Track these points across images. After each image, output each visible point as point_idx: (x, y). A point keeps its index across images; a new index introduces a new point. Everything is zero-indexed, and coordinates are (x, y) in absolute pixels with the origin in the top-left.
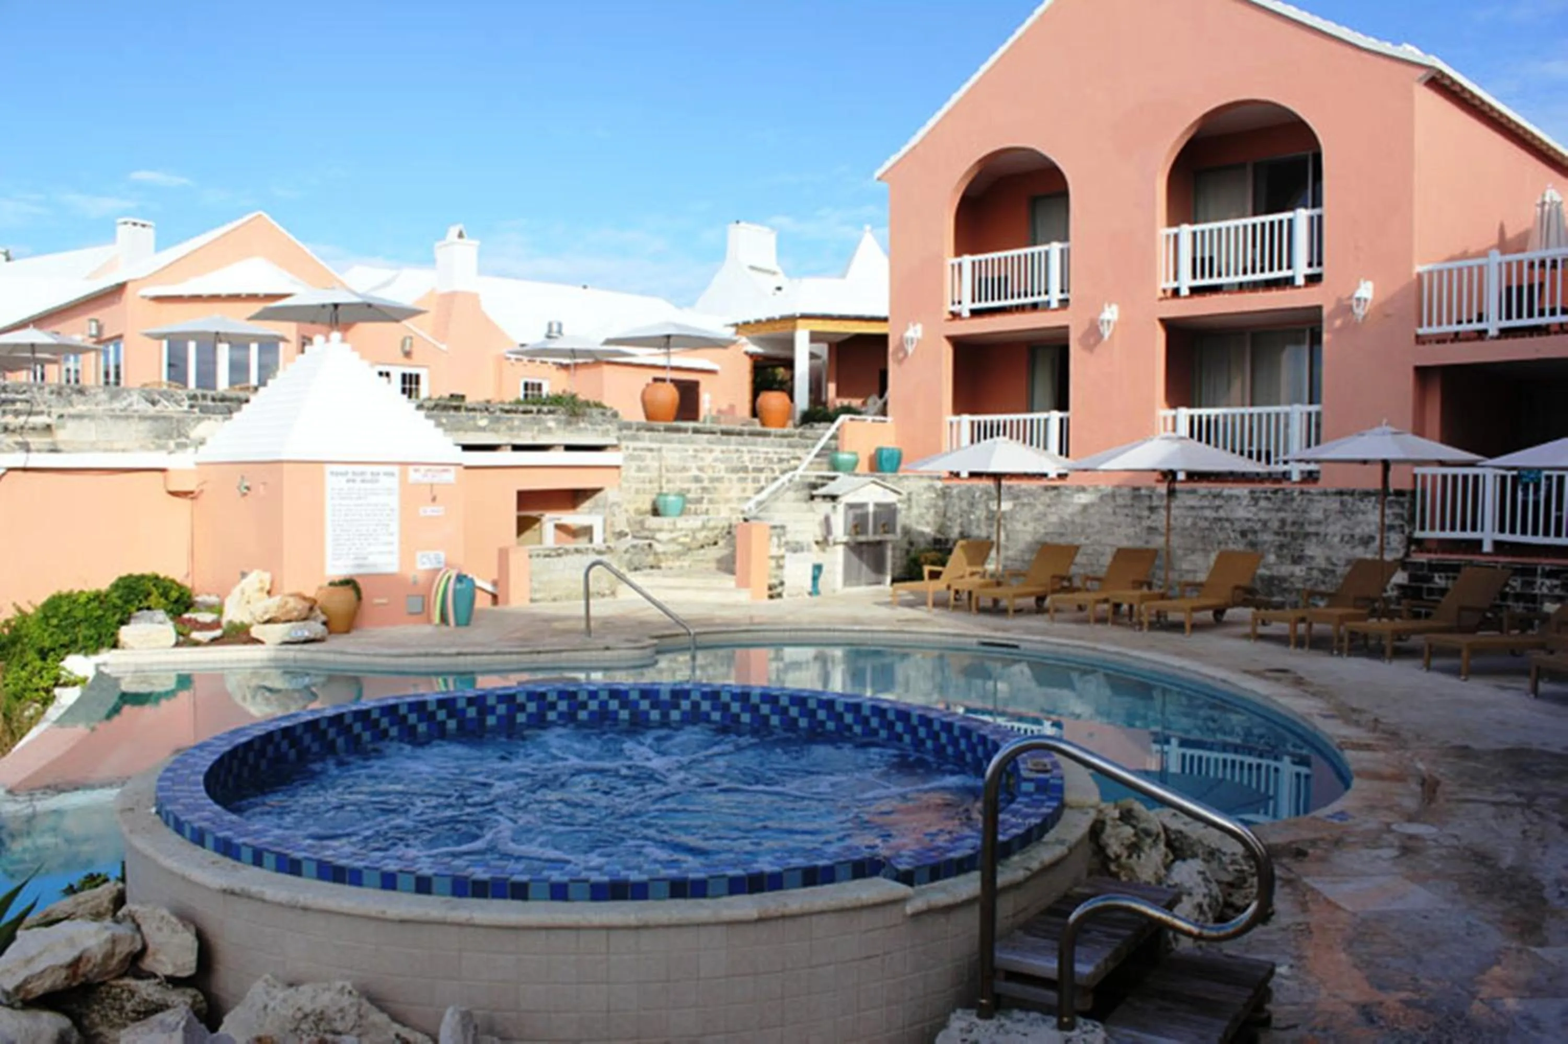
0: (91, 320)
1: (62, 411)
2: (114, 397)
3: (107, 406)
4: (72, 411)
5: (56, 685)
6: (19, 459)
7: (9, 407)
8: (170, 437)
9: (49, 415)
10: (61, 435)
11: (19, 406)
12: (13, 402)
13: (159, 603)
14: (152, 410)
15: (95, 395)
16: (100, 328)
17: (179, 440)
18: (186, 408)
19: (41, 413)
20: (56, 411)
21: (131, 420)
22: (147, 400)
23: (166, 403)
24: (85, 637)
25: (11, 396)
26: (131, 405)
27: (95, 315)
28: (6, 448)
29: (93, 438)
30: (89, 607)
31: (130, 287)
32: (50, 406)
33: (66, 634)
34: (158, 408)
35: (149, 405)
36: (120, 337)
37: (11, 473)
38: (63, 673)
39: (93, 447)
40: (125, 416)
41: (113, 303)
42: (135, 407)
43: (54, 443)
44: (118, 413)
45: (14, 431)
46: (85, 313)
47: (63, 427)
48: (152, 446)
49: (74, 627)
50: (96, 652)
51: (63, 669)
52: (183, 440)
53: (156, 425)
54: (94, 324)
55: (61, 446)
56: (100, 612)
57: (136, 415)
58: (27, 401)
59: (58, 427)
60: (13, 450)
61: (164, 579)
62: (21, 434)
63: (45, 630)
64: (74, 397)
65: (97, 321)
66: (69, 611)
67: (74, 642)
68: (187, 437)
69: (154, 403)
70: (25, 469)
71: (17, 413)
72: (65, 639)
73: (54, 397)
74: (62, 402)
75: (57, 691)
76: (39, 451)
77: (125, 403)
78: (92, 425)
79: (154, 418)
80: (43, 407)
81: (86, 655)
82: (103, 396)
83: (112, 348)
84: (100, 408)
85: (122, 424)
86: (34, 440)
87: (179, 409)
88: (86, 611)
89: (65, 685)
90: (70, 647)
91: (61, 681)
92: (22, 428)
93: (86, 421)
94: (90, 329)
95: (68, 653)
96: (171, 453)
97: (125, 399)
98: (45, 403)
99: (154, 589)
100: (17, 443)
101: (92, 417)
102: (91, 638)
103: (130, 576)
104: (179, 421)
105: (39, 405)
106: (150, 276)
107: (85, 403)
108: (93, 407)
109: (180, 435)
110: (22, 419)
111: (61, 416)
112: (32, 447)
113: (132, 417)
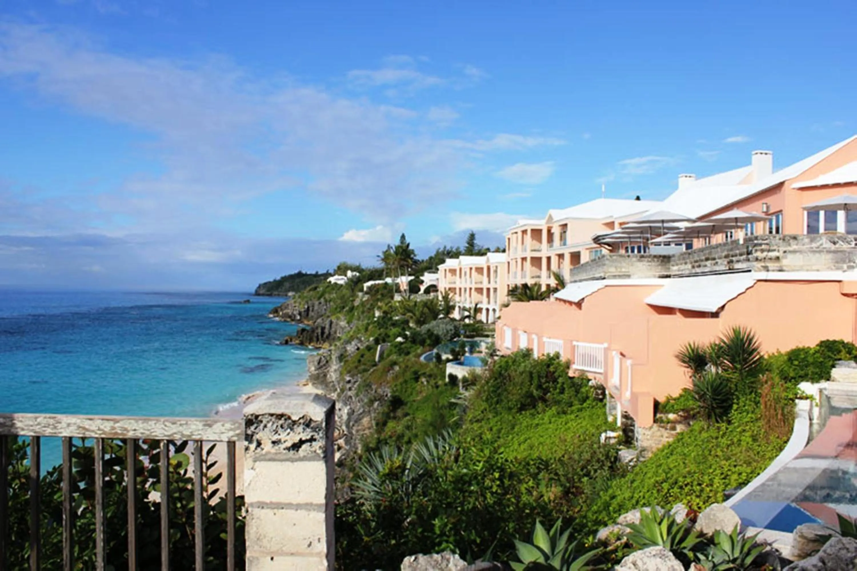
0: (763, 204)
1: (785, 249)
2: (812, 241)
3: (808, 246)
4: (789, 249)
5: (797, 398)
6: (764, 275)
7: (758, 248)
8: (844, 262)
9: (779, 251)
10: (785, 262)
11: (763, 247)
12: (761, 245)
13: (846, 357)
14: (833, 247)
15: (802, 239)
16: (768, 207)
17: (849, 264)
18: (853, 245)
19: (774, 250)
20: (782, 249)
21: (822, 253)
22: (831, 242)
23: (842, 244)
24: (812, 372)
25: (760, 242)
26: (821, 245)
27: (764, 201)
28: (756, 269)
29: (801, 263)
30: (816, 356)
31: (786, 183)
32: (779, 247)
33: (802, 370)
34: (837, 246)
35: (832, 244)
36: (781, 211)
37: (759, 283)
38: (799, 391)
39: (800, 269)
40: (819, 251)
41: (776, 193)
42: (824, 246)
43: (781, 267)
44: (815, 249)
45: (761, 260)
46: (759, 200)
47: (786, 258)
48: (833, 268)
49: (806, 367)
50: (818, 382)
51: (799, 389)
52: (852, 264)
53: (835, 255)
54: (765, 206)
55: (784, 268)
56: (821, 359)
57: (825, 250)
58: (767, 244)
59: (783, 257)
60: (760, 271)
61: (847, 343)
62: (764, 262)
63: (790, 367)
64: (791, 241)
65: (766, 204)
66: (805, 358)
67: (806, 375)
68: (854, 262)
69: (835, 243)
70: (766, 281)
71: (762, 251)
72: (802, 373)
73: (781, 241)
74: (785, 244)
75: (797, 401)
76: (773, 271)
77: (818, 244)
78: (801, 256)
79: (835, 252)
80: (775, 247)
81: (813, 383)
82: (807, 240)
83: (774, 218)
84: (805, 247)
85: (817, 255)
86: (771, 265)
87: (849, 246)
88: (814, 358)
89: (801, 398)
90: (804, 378)
91: (798, 396)
92: (765, 258)
93: (798, 254)
94: (763, 208)
95: (802, 381)
96: (844, 271)
97: (819, 241)
98: (776, 245)
99: (842, 349)
100: (762, 267)
101: (800, 252)
102: (816, 373)
103: (828, 341)
104: (849, 253)
105: (773, 246)
106: (797, 176)
107: (797, 245)
108: (802, 247)
109: (850, 261)
110: (765, 254)
111: (785, 252)
112: (770, 268)
113: (823, 251)
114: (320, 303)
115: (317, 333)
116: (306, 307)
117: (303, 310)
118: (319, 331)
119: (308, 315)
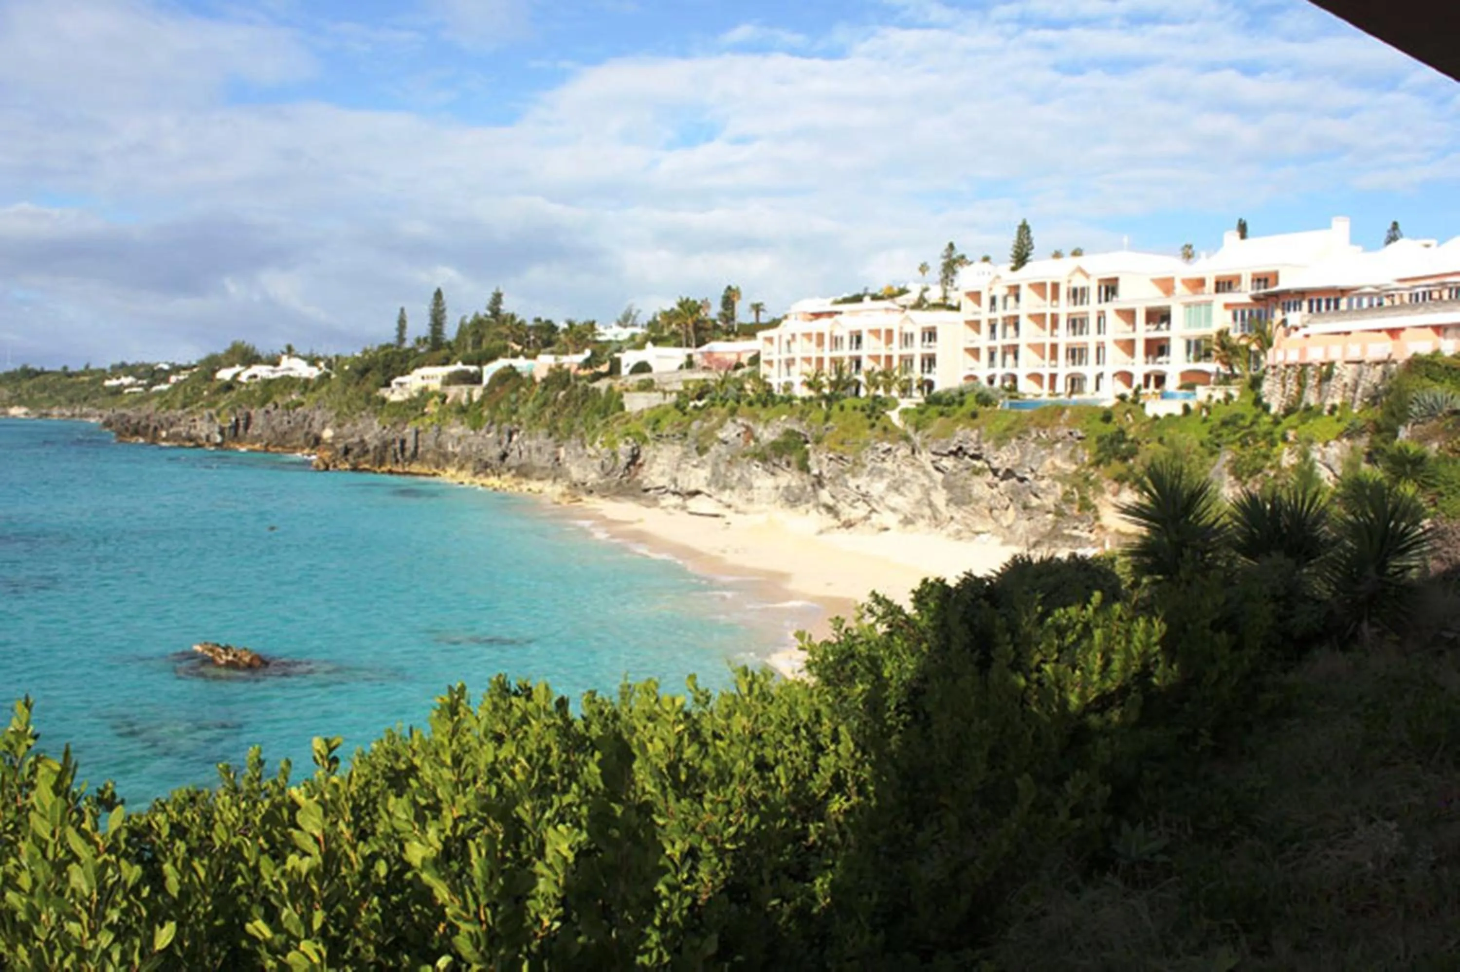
114: (267, 412)
115: (395, 450)
116: (233, 419)
117: (228, 425)
118: (398, 445)
119: (236, 434)
